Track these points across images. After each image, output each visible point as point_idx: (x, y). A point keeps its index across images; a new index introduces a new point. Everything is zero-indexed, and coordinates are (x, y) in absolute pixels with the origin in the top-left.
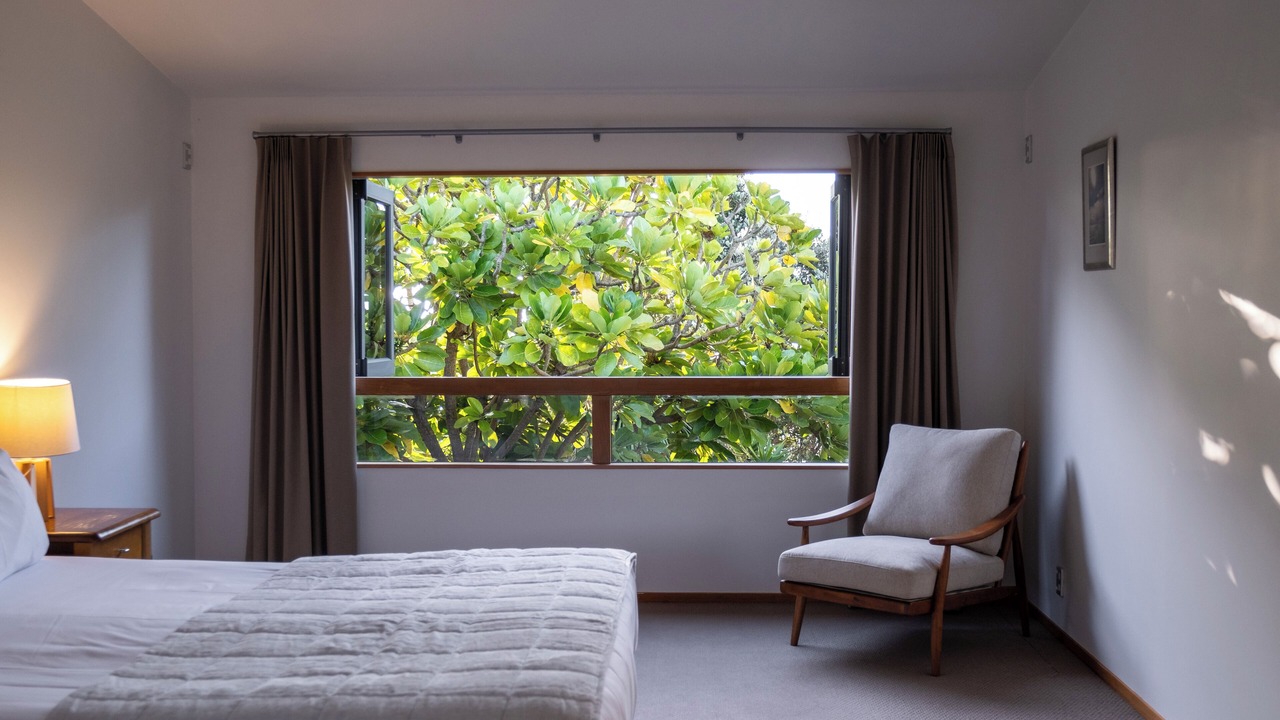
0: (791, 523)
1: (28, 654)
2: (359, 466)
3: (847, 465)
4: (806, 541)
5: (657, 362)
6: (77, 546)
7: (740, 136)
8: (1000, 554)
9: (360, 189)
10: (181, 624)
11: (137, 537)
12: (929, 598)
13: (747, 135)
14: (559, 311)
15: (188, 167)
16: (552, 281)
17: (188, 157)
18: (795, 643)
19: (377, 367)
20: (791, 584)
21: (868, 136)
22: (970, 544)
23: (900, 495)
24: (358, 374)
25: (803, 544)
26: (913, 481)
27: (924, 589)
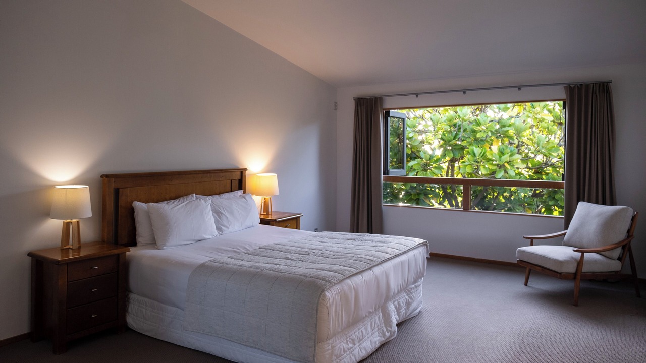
0: (524, 237)
1: (221, 249)
2: (384, 205)
3: (563, 217)
4: (532, 244)
5: (538, 173)
6: (271, 223)
7: (519, 89)
8: (619, 259)
9: (387, 115)
10: (262, 246)
11: (295, 222)
12: (574, 273)
13: (522, 88)
14: (481, 153)
15: (336, 109)
16: (482, 142)
17: (336, 106)
18: (526, 284)
19: (394, 173)
20: (521, 261)
21: (572, 86)
22: (601, 253)
23: (576, 230)
24: (383, 175)
25: (531, 245)
26: (582, 225)
27: (572, 269)
